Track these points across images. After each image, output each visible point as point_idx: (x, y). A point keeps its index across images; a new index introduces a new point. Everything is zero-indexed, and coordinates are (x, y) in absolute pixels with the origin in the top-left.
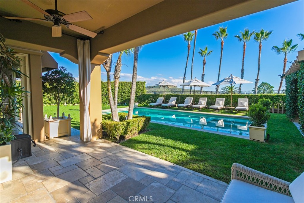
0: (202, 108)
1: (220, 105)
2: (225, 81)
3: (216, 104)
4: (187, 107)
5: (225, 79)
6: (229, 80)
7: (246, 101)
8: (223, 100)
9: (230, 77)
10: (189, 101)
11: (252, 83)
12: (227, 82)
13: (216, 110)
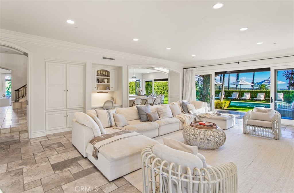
0: (248, 100)
1: (261, 98)
2: (265, 82)
3: (258, 97)
4: (235, 99)
5: (265, 81)
6: (268, 82)
7: (282, 95)
8: (263, 94)
9: (268, 79)
10: (236, 95)
11: (285, 83)
12: (267, 82)
13: (260, 100)
